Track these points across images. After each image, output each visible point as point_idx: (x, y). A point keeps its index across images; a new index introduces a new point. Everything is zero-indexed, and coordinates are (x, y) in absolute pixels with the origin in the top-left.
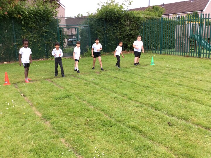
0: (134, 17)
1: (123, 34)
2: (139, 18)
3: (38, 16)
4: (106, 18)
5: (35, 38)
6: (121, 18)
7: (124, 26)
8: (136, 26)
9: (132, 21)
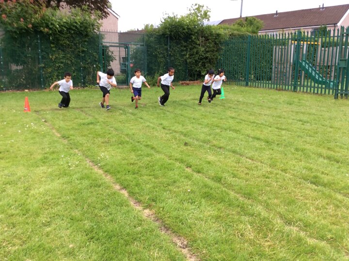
0: (211, 34)
1: (194, 57)
2: (218, 35)
3: (73, 30)
4: (171, 34)
5: (68, 59)
6: (192, 34)
7: (196, 46)
8: (214, 47)
9: (208, 40)
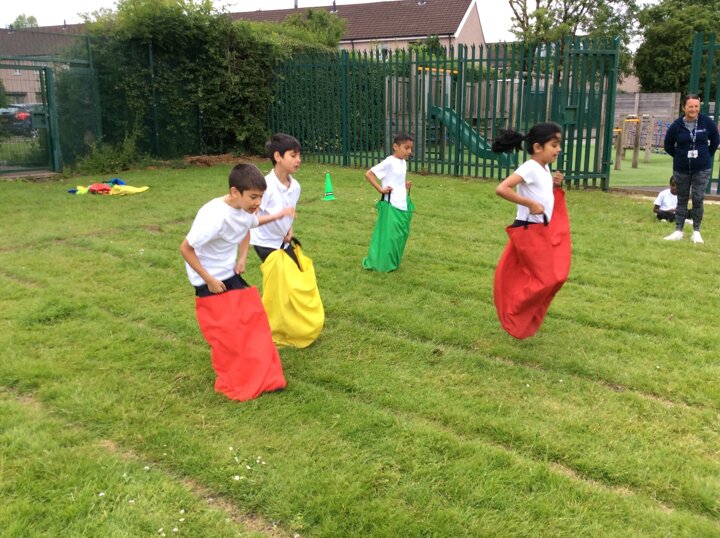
0: (252, 43)
1: (217, 98)
2: (268, 46)
4: (154, 40)
6: (206, 43)
7: (220, 71)
8: (260, 74)
9: (247, 56)
